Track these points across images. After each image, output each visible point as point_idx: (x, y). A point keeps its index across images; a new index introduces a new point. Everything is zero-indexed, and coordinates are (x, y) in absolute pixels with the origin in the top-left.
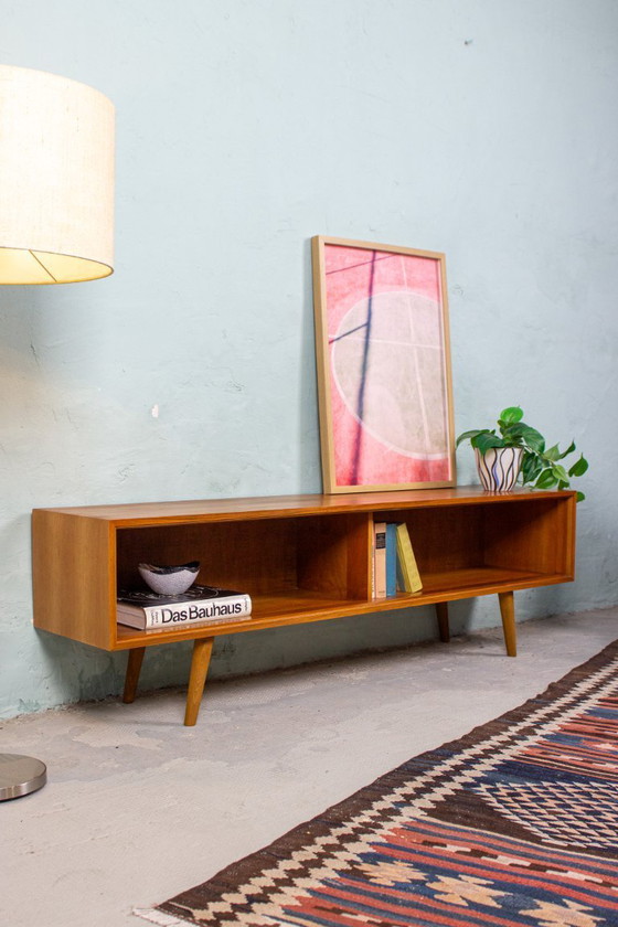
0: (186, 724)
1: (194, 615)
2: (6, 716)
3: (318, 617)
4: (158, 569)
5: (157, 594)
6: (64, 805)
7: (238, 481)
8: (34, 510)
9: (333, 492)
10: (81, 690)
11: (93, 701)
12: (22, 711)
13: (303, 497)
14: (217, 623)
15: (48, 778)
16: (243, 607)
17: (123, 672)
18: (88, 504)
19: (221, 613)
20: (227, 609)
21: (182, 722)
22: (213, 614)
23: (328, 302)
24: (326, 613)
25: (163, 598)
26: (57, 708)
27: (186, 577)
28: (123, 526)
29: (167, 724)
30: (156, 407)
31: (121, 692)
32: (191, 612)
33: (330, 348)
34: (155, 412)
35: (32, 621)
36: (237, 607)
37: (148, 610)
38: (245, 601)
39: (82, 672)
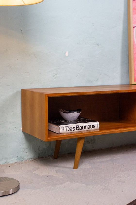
0: (74, 168)
1: (78, 129)
2: (12, 162)
3: (124, 131)
4: (66, 111)
5: (65, 120)
6: (23, 199)
7: (98, 80)
8: (22, 89)
9: (132, 84)
10: (39, 153)
11: (43, 157)
12: (18, 160)
13: (122, 86)
14: (86, 132)
15: (21, 187)
16: (96, 126)
17: (54, 147)
18: (42, 88)
19: (88, 128)
20: (90, 127)
21: (73, 167)
22: (85, 128)
23: (133, 12)
24: (127, 129)
25: (67, 122)
26: (30, 159)
27: (75, 115)
28: (50, 96)
29: (67, 168)
30: (67, 52)
31: (53, 154)
32: (76, 128)
33: (133, 30)
34: (67, 54)
35: (21, 129)
36: (94, 126)
37: (60, 127)
38: (97, 124)
39: (40, 147)
